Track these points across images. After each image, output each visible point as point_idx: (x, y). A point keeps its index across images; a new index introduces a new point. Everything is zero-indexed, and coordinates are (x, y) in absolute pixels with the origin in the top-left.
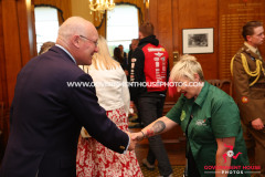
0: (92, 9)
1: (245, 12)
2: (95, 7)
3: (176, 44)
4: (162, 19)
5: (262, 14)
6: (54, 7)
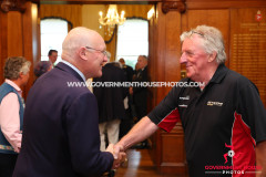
0: (102, 23)
1: (258, 32)
2: (105, 21)
4: (170, 37)
6: (65, 19)
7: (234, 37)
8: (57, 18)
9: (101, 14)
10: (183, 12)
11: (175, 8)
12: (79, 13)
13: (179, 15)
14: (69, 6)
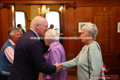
0: (40, 13)
1: (104, 16)
2: (41, 12)
3: (76, 28)
5: (111, 17)
6: (23, 12)
7: (95, 18)
8: (20, 11)
9: (39, 9)
10: (75, 8)
11: (71, 7)
12: (29, 9)
13: (73, 9)
14: (25, 6)
